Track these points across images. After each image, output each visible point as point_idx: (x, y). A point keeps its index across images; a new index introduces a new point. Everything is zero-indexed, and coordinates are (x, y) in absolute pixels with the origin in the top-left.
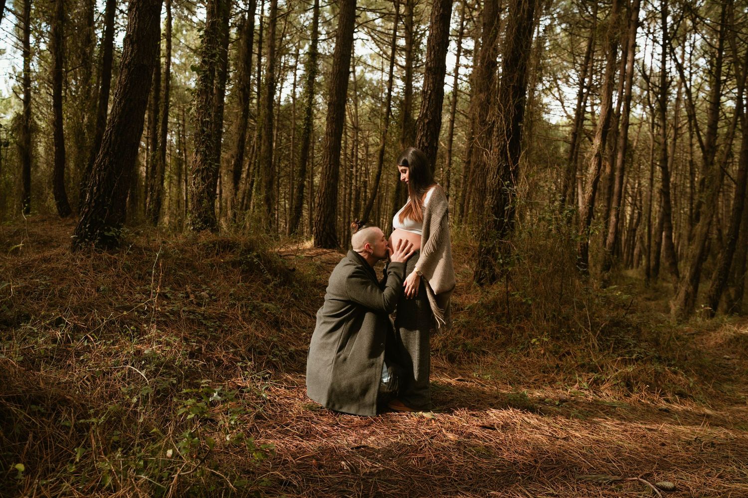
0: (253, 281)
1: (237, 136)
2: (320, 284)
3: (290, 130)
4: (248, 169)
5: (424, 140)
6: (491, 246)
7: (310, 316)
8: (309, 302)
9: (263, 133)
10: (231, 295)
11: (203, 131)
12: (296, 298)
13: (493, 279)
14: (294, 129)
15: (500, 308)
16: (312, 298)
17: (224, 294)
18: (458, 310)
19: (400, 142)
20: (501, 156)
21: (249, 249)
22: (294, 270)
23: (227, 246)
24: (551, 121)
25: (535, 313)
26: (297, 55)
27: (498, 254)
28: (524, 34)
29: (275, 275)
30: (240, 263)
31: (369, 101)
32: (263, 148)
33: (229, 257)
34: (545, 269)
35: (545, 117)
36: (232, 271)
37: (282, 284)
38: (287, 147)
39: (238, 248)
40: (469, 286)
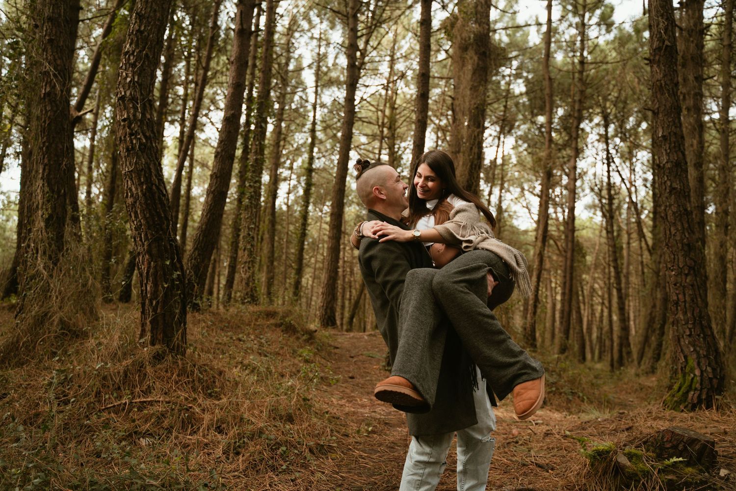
11: (249, 235)
23: (270, 315)
24: (519, 227)
26: (291, 168)
28: (475, 168)
31: (355, 208)
35: (515, 223)
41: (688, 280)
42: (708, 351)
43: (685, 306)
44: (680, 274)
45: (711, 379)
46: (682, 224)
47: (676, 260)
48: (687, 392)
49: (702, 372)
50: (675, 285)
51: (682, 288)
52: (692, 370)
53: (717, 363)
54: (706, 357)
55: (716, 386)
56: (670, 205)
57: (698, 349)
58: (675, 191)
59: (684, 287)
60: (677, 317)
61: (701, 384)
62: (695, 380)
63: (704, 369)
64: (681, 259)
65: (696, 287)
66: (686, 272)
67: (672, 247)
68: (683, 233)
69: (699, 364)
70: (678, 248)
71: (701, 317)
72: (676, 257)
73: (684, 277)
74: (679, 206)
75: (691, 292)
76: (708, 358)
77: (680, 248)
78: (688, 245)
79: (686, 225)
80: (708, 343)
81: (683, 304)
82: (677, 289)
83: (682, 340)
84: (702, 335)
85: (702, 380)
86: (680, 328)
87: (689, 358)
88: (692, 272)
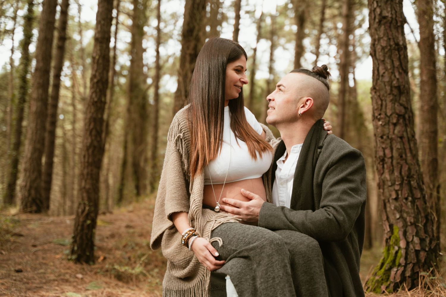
41: (396, 132)
42: (416, 218)
43: (392, 162)
44: (388, 123)
45: (417, 252)
46: (392, 62)
47: (384, 107)
48: (390, 269)
49: (408, 243)
50: (382, 137)
51: (389, 141)
52: (397, 242)
53: (426, 232)
54: (414, 224)
55: (423, 261)
56: (379, 39)
57: (405, 215)
58: (385, 21)
59: (392, 140)
60: (383, 177)
61: (406, 258)
62: (399, 254)
63: (410, 240)
64: (389, 105)
65: (405, 140)
66: (395, 121)
67: (379, 90)
68: (393, 73)
69: (405, 233)
70: (386, 92)
71: (410, 176)
72: (384, 103)
73: (391, 127)
74: (389, 39)
75: (399, 146)
76: (416, 227)
77: (389, 91)
78: (398, 88)
79: (397, 64)
80: (417, 208)
81: (390, 160)
82: (383, 143)
83: (388, 205)
84: (410, 198)
85: (407, 253)
86: (386, 190)
87: (395, 227)
88: (401, 121)
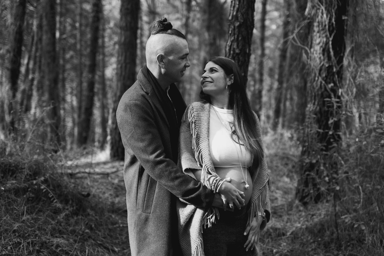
0: (40, 211)
1: (13, 27)
2: (119, 209)
3: (75, 15)
4: (28, 64)
5: (235, 46)
6: (314, 161)
7: (108, 249)
8: (107, 232)
9: (45, 22)
10: (14, 231)
12: (91, 229)
13: (318, 198)
14: (81, 15)
15: (328, 233)
16: (110, 227)
17: (6, 230)
18: (279, 235)
19: (204, 30)
20: (324, 55)
21: (35, 173)
22: (89, 195)
25: (369, 239)
27: (323, 172)
29: (67, 202)
30: (25, 190)
32: (44, 37)
33: (11, 183)
34: (379, 187)
36: (15, 201)
37: (75, 213)
38: (74, 36)
39: (21, 172)
40: (290, 205)
